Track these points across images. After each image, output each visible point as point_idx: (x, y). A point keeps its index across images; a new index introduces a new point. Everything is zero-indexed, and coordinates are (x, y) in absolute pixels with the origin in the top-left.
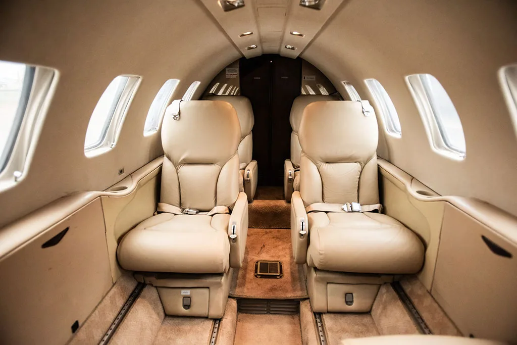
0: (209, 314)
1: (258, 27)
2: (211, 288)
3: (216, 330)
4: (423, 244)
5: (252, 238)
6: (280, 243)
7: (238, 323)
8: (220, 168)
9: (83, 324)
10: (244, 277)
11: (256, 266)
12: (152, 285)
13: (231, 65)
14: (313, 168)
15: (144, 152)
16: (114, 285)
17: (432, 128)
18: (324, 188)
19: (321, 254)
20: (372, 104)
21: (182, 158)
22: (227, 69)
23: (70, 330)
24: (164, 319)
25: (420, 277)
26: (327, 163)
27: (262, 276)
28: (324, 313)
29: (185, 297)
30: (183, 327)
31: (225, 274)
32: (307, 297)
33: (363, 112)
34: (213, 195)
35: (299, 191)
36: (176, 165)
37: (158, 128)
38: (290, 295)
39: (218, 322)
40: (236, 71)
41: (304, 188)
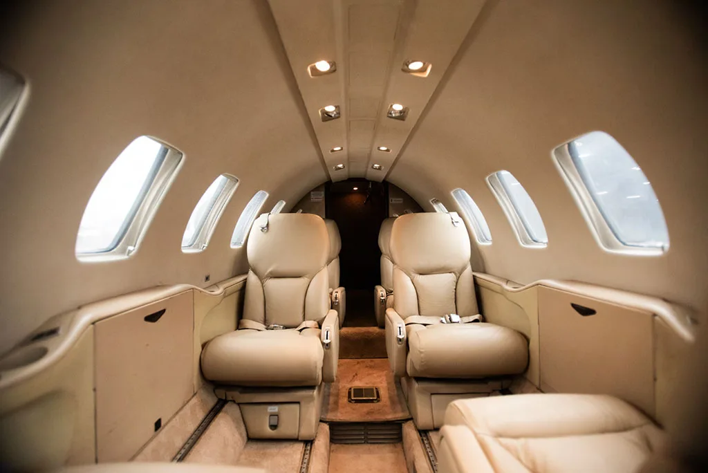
0: (300, 434)
1: (348, 143)
2: (302, 403)
3: (308, 452)
4: (526, 339)
5: (342, 368)
6: (374, 372)
7: (331, 454)
8: (309, 280)
9: (166, 424)
10: (336, 403)
11: (350, 393)
12: (234, 401)
13: (317, 189)
14: (407, 280)
15: (227, 266)
16: (195, 394)
17: (516, 223)
18: (420, 300)
19: (421, 353)
20: (460, 215)
21: (268, 271)
22: (312, 193)
23: (153, 427)
24: (247, 443)
25: (528, 376)
26: (421, 274)
27: (357, 401)
28: (431, 430)
29: (272, 415)
30: (268, 451)
31: (317, 388)
32: (410, 417)
33: (453, 223)
34: (301, 310)
35: (393, 308)
36: (261, 278)
37: (243, 243)
38: (390, 417)
39: (310, 444)
40: (321, 195)
41: (400, 305)
